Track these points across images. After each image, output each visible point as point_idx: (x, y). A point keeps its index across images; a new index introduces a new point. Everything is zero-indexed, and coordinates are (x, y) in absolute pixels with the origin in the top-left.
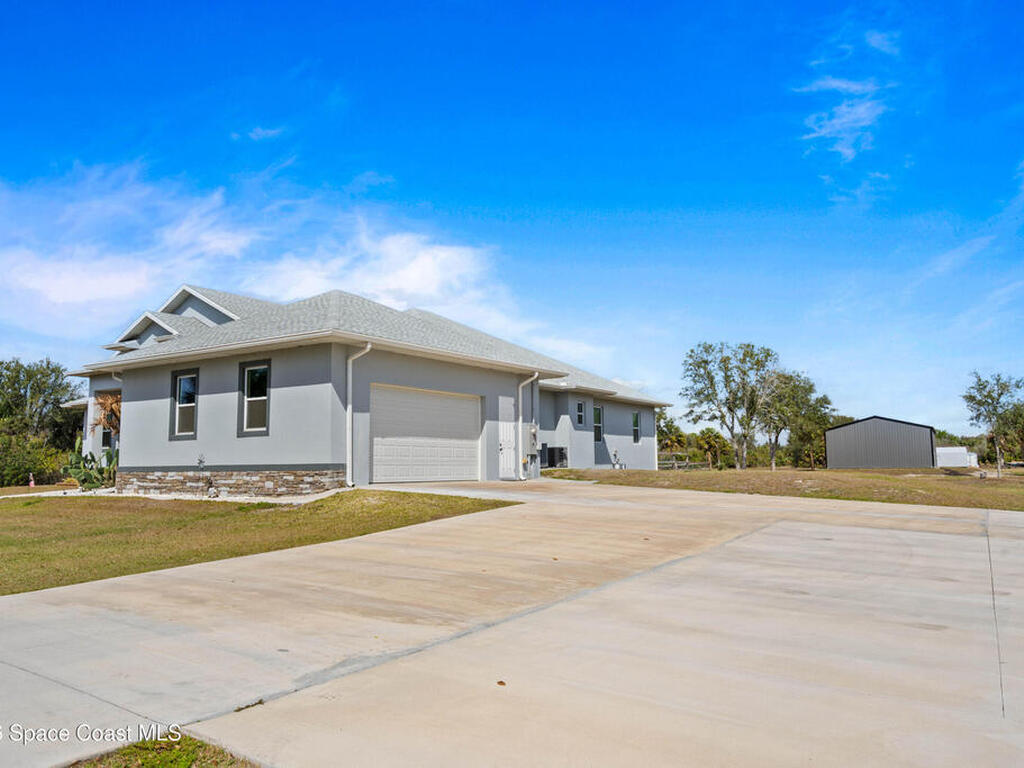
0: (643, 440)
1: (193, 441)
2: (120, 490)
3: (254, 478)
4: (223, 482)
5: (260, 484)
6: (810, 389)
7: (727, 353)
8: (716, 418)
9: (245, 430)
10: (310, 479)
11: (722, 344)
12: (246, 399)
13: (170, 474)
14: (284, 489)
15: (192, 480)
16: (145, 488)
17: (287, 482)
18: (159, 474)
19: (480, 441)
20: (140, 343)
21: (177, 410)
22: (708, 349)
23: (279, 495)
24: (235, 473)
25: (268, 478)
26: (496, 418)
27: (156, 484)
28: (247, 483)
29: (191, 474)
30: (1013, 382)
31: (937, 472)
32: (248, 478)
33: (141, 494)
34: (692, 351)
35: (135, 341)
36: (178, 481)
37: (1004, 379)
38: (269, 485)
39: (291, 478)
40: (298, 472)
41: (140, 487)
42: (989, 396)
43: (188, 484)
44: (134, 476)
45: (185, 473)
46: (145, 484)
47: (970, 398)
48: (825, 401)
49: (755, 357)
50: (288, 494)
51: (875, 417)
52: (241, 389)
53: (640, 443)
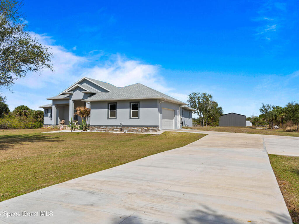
0: (190, 119)
1: (115, 120)
2: (91, 131)
3: (135, 128)
4: (126, 129)
5: (137, 130)
6: (217, 105)
7: (199, 95)
8: (196, 113)
9: (131, 117)
10: (152, 129)
11: (198, 93)
12: (131, 110)
13: (108, 127)
14: (144, 131)
15: (115, 128)
16: (100, 130)
17: (145, 129)
18: (105, 127)
19: (173, 120)
20: (73, 92)
21: (109, 112)
22: (195, 94)
23: (143, 132)
24: (129, 127)
25: (140, 128)
26: (176, 115)
27: (104, 129)
28: (133, 129)
29: (115, 127)
30: (271, 106)
31: (247, 128)
32: (133, 128)
33: (99, 132)
34: (190, 95)
35: (72, 92)
36: (111, 129)
37: (269, 105)
38: (140, 130)
39: (147, 128)
40: (149, 127)
41: (98, 130)
42: (266, 109)
43: (115, 130)
44: (96, 127)
45: (113, 127)
46: (100, 129)
47: (261, 110)
48: (221, 108)
49: (207, 97)
50: (146, 132)
51: (232, 113)
52: (130, 108)
53: (189, 120)
